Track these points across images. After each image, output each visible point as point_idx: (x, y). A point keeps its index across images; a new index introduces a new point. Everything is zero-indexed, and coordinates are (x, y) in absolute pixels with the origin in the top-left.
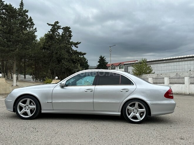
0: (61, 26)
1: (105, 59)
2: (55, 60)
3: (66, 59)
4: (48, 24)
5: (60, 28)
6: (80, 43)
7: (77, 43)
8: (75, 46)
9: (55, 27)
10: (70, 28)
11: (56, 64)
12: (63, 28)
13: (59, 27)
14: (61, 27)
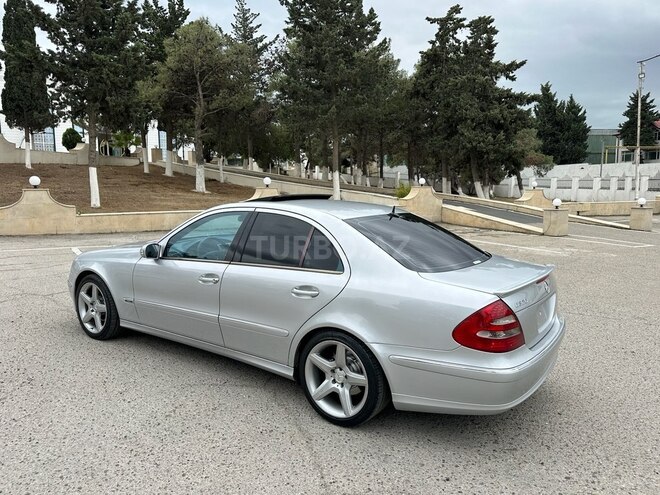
0: (464, 19)
1: (652, 101)
2: (441, 125)
3: (473, 120)
4: (428, 19)
5: (463, 26)
6: (523, 63)
7: (514, 66)
8: (507, 77)
9: (448, 25)
10: (492, 21)
11: (444, 139)
12: (471, 23)
13: (459, 24)
14: (466, 23)
